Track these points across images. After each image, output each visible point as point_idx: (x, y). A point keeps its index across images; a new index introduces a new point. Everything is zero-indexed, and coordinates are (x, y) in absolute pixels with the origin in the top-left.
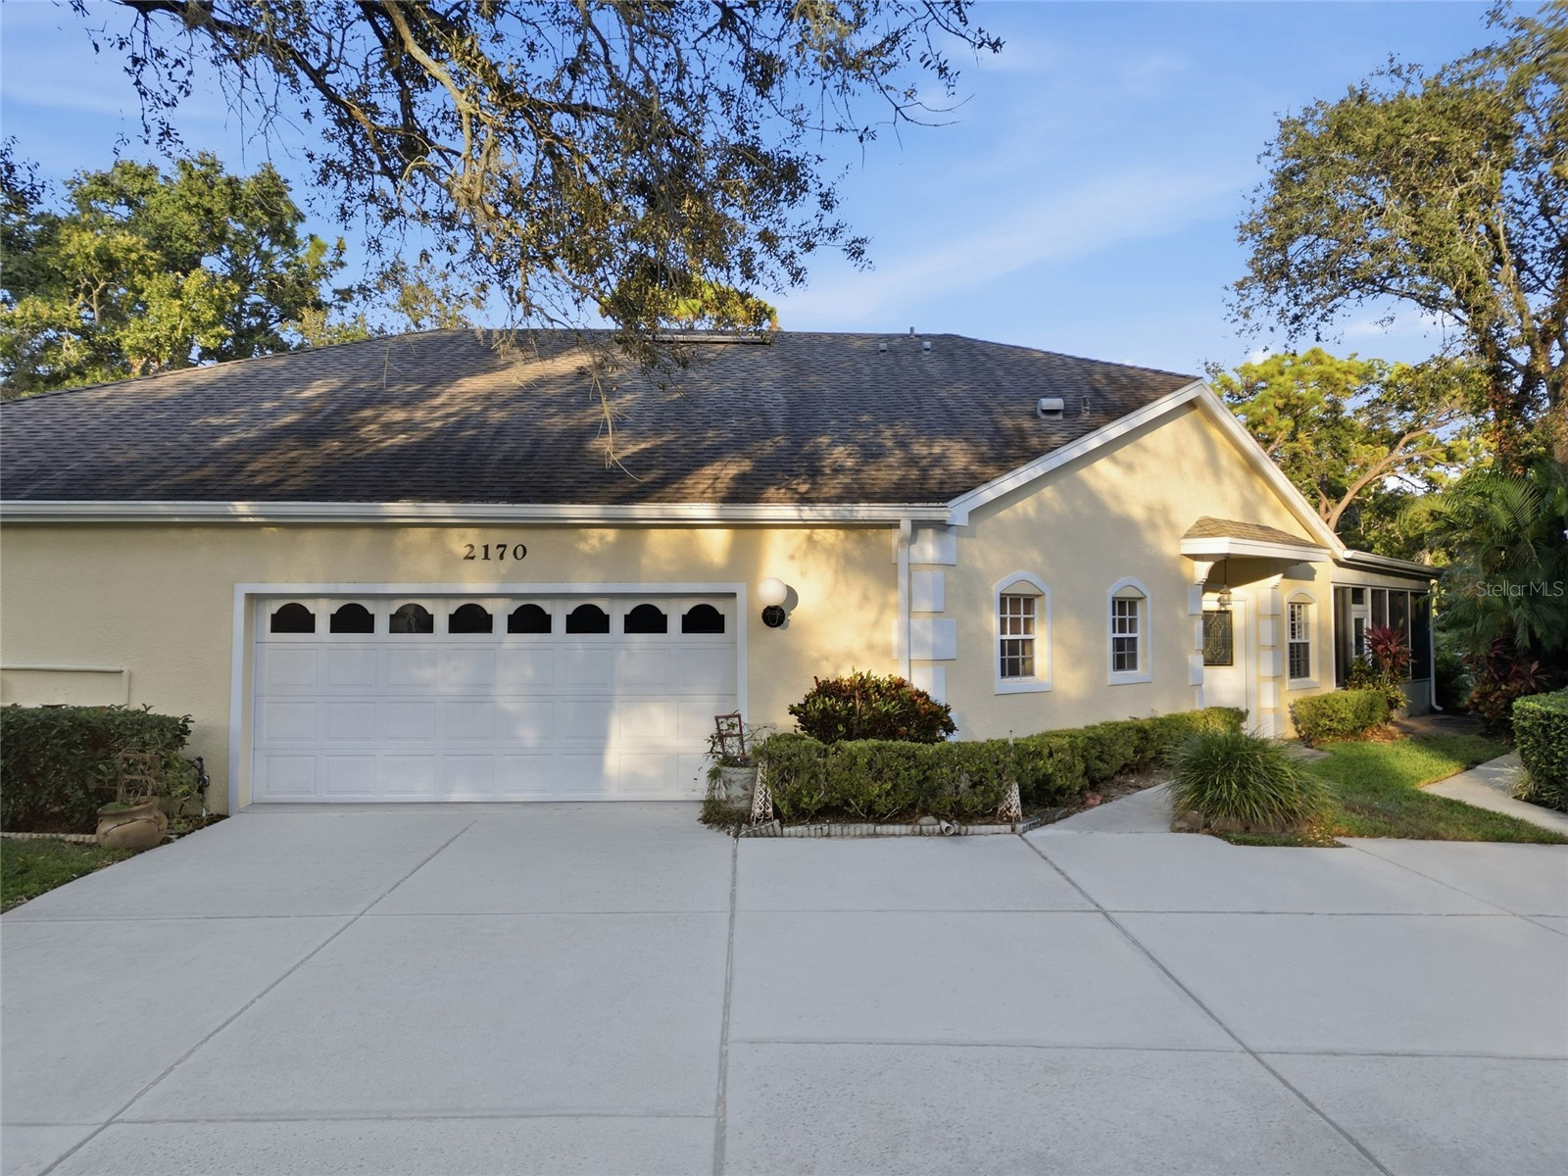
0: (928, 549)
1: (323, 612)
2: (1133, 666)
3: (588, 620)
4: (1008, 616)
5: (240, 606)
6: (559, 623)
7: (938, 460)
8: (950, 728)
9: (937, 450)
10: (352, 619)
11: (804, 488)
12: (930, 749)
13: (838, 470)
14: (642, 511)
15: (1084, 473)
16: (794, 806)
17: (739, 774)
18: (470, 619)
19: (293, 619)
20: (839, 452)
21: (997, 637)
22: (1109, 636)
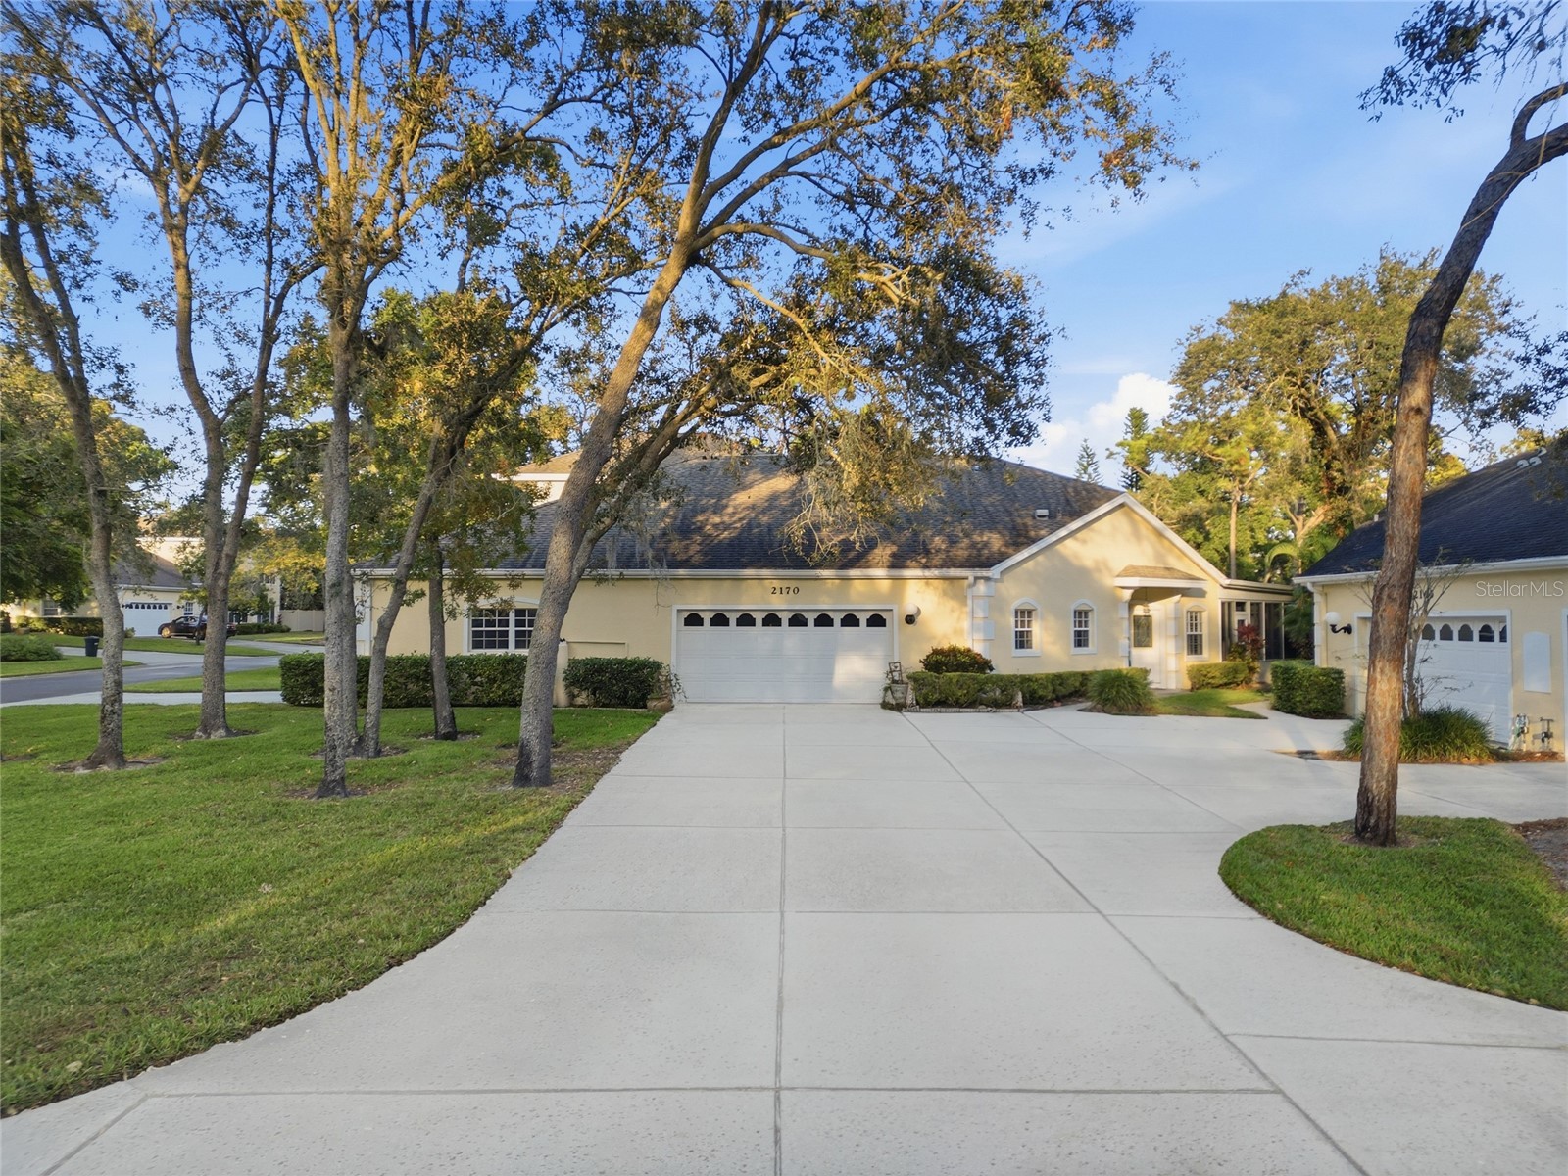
0: (982, 587)
1: (707, 617)
2: (1086, 645)
3: (824, 621)
4: (1019, 619)
5: (675, 612)
6: (811, 622)
7: (986, 544)
8: (991, 669)
9: (985, 539)
10: (720, 620)
11: (924, 560)
12: (983, 676)
13: (938, 551)
14: (853, 573)
15: (1059, 547)
16: (925, 699)
17: (898, 688)
18: (772, 620)
19: (693, 620)
20: (937, 539)
21: (1014, 629)
22: (1072, 630)
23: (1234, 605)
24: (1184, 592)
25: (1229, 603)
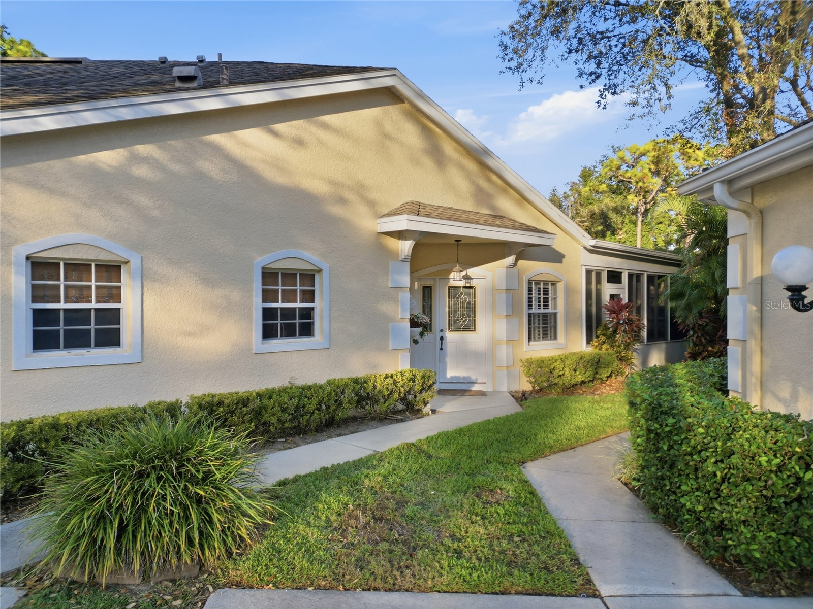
23: (604, 276)
24: (523, 252)
25: (598, 274)
